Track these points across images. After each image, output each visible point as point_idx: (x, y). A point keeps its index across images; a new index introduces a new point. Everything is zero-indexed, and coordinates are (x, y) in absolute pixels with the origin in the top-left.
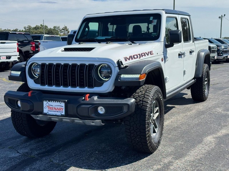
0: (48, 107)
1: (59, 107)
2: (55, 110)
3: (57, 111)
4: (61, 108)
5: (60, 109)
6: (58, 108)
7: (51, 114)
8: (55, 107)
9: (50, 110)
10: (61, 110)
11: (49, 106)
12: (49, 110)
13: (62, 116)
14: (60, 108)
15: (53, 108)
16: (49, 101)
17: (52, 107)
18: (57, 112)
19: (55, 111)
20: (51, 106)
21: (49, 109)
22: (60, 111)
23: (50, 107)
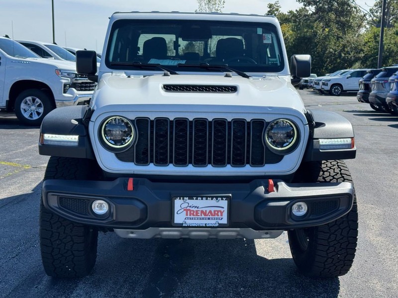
0: (187, 210)
1: (213, 209)
2: (203, 216)
3: (208, 217)
4: (218, 211)
5: (216, 213)
6: (210, 212)
7: (193, 225)
8: (204, 210)
9: (192, 216)
10: (218, 215)
11: (188, 208)
12: (189, 216)
13: (221, 226)
14: (215, 211)
15: (200, 212)
16: (191, 198)
17: (197, 211)
18: (209, 219)
19: (203, 219)
20: (193, 209)
21: (187, 215)
22: (216, 217)
23: (190, 211)
